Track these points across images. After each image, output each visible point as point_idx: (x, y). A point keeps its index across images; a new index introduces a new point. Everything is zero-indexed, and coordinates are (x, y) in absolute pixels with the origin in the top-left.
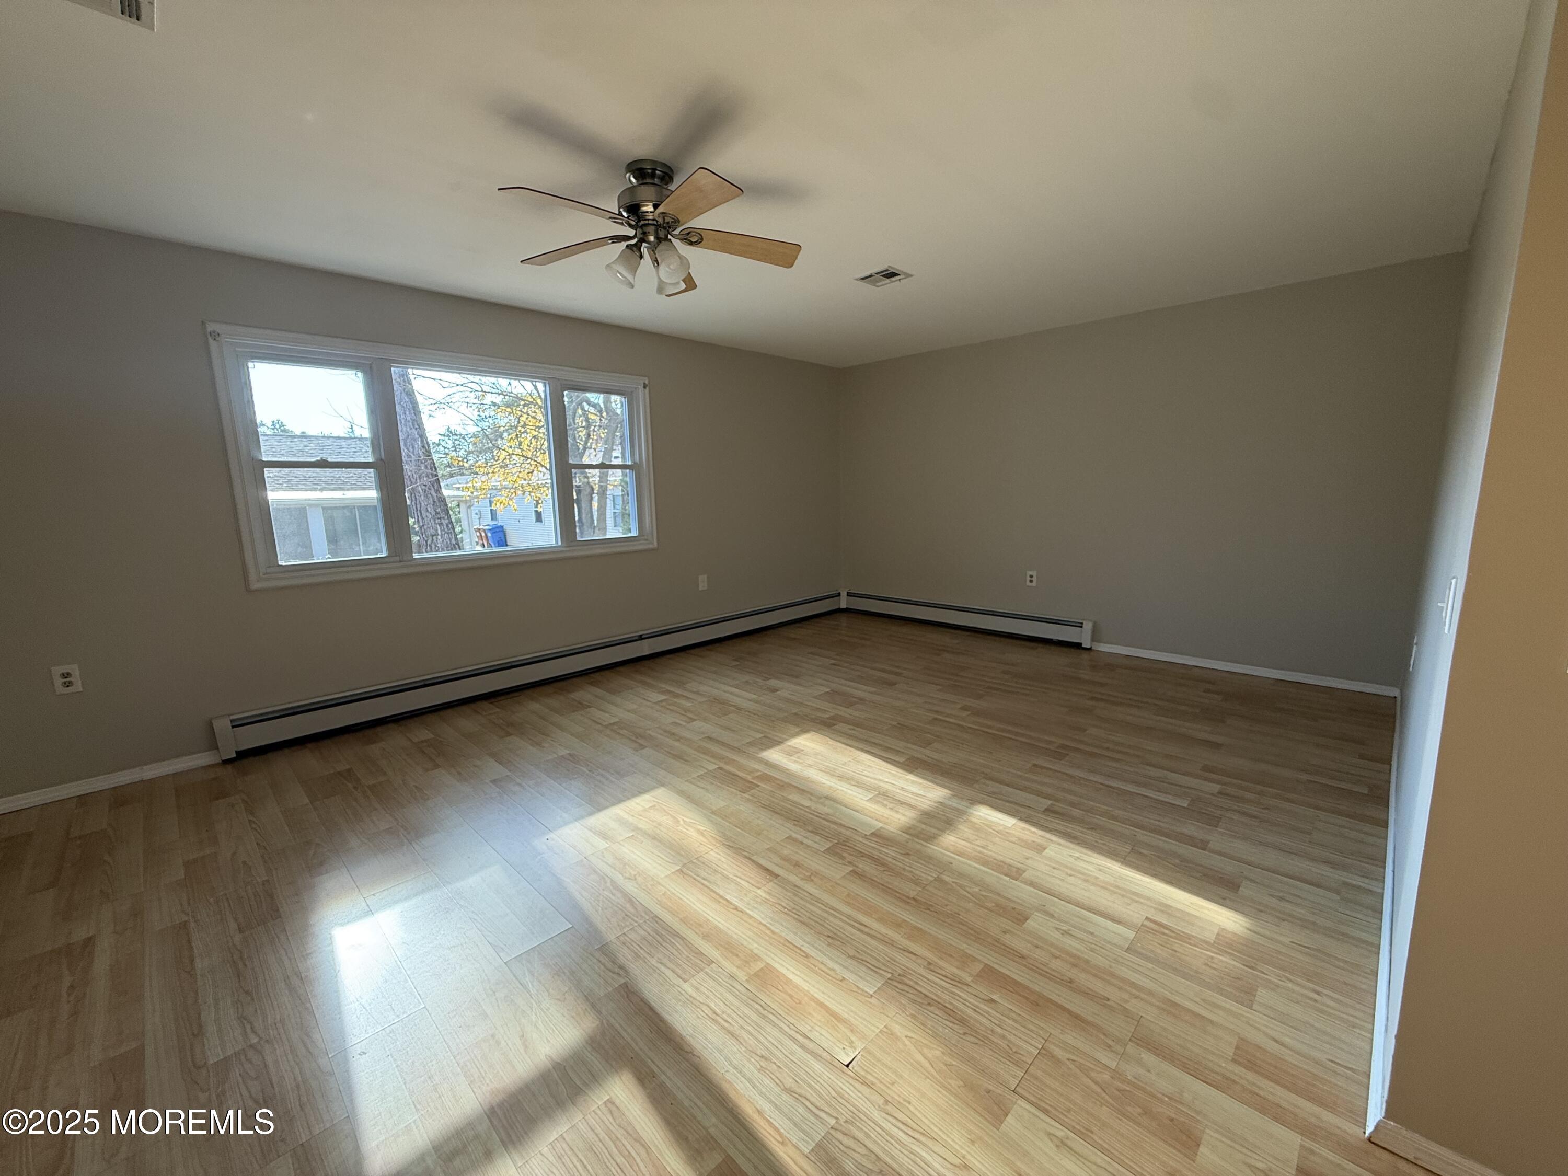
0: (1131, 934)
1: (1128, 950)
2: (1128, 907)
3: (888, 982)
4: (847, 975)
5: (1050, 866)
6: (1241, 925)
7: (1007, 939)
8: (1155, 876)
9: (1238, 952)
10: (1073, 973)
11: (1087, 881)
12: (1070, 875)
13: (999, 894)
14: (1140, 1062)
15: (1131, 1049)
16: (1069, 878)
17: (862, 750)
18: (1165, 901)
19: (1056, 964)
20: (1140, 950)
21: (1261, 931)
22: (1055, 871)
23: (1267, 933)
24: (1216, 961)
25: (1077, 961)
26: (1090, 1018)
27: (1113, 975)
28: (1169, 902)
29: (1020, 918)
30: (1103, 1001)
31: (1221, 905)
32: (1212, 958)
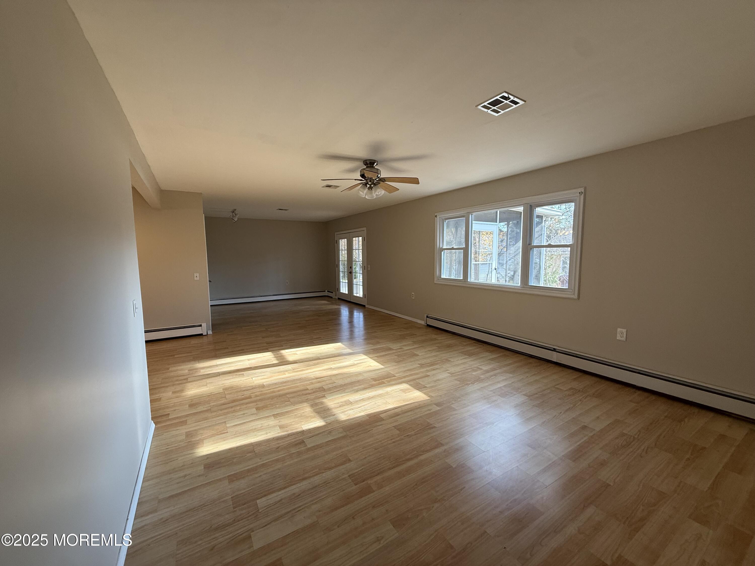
0: (228, 425)
1: (225, 422)
2: (235, 431)
3: (264, 386)
4: (271, 382)
5: (270, 425)
6: (197, 452)
7: (255, 404)
8: (237, 448)
9: (195, 443)
10: (233, 409)
11: (255, 429)
12: (261, 427)
13: (271, 409)
14: (206, 408)
15: (210, 408)
16: (261, 426)
17: (396, 408)
18: (227, 441)
19: (238, 408)
20: (222, 424)
21: (190, 455)
22: (267, 425)
23: (187, 456)
24: (200, 436)
25: (235, 411)
26: (222, 406)
27: (224, 415)
28: (225, 442)
29: (257, 409)
30: (221, 410)
31: (207, 455)
32: (202, 436)
